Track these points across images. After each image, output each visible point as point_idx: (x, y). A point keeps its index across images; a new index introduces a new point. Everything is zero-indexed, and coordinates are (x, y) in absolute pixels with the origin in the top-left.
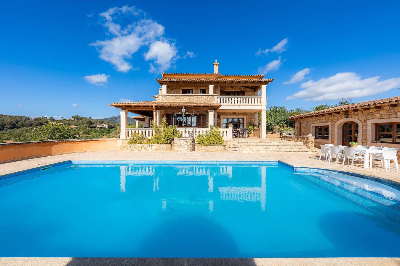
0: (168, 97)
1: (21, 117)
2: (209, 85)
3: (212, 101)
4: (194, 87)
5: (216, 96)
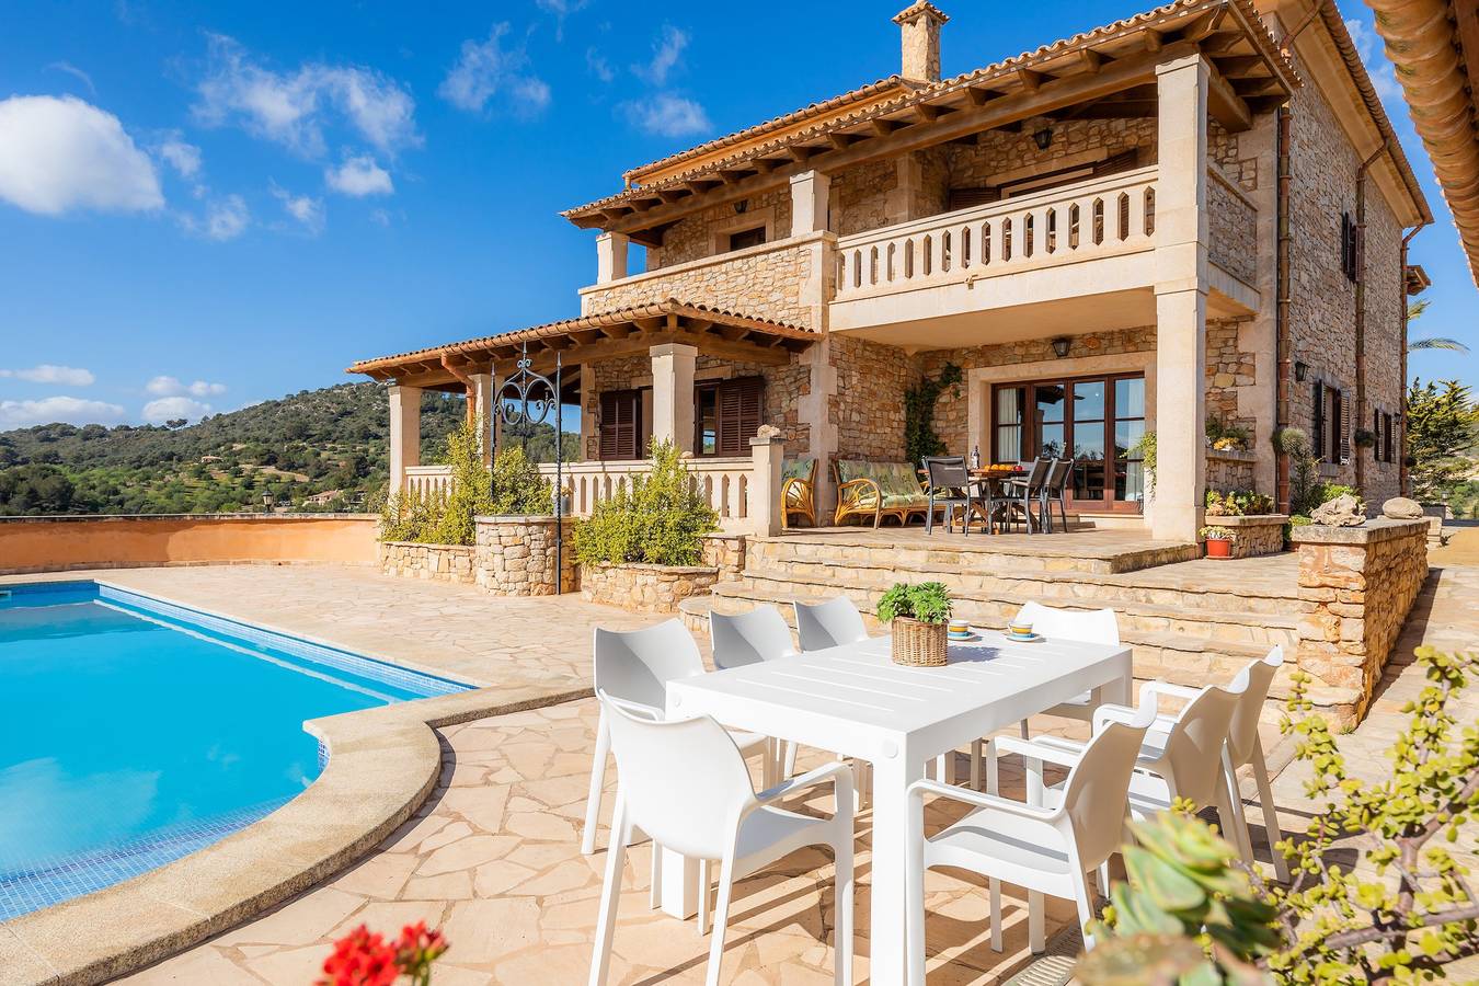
2: (792, 180)
3: (796, 280)
4: (772, 208)
5: (818, 246)
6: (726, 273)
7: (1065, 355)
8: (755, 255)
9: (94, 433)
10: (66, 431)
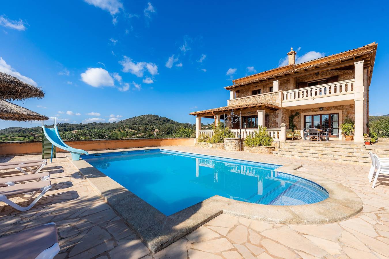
0: (234, 101)
1: (188, 124)
2: (273, 82)
3: (275, 99)
4: (263, 86)
5: (280, 93)
6: (260, 97)
7: (322, 111)
8: (266, 94)
9: (101, 124)
10: (96, 124)
